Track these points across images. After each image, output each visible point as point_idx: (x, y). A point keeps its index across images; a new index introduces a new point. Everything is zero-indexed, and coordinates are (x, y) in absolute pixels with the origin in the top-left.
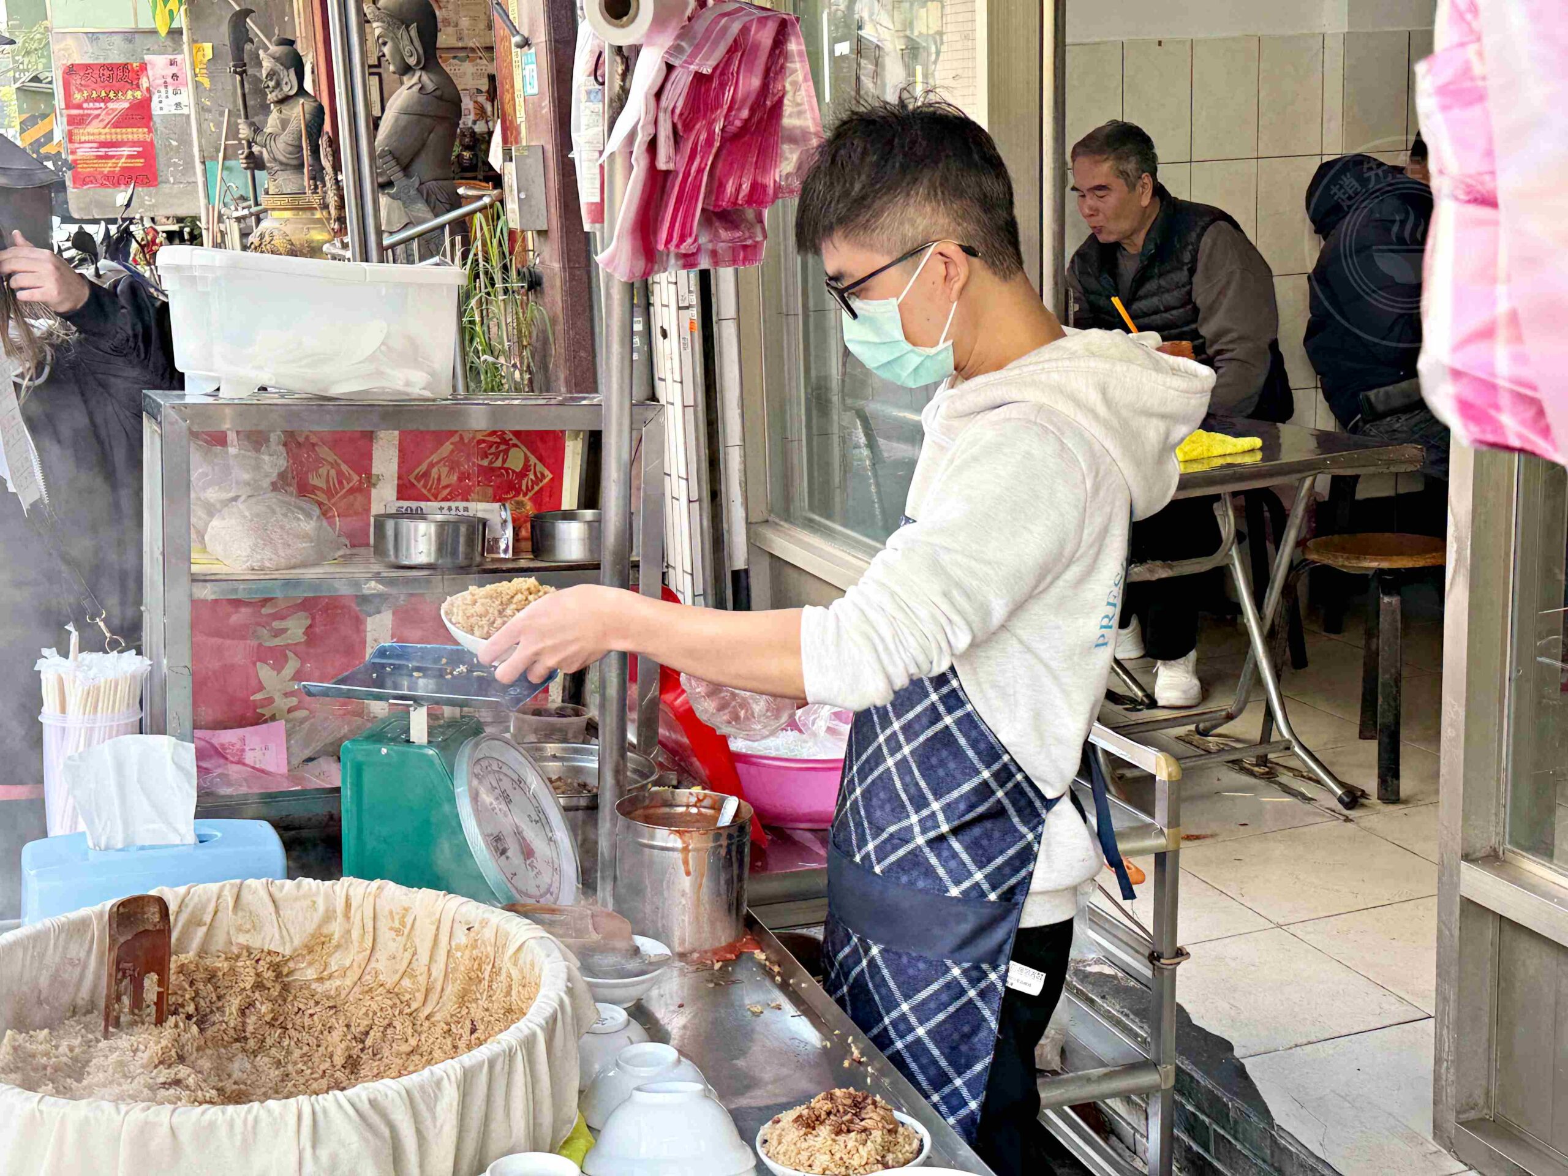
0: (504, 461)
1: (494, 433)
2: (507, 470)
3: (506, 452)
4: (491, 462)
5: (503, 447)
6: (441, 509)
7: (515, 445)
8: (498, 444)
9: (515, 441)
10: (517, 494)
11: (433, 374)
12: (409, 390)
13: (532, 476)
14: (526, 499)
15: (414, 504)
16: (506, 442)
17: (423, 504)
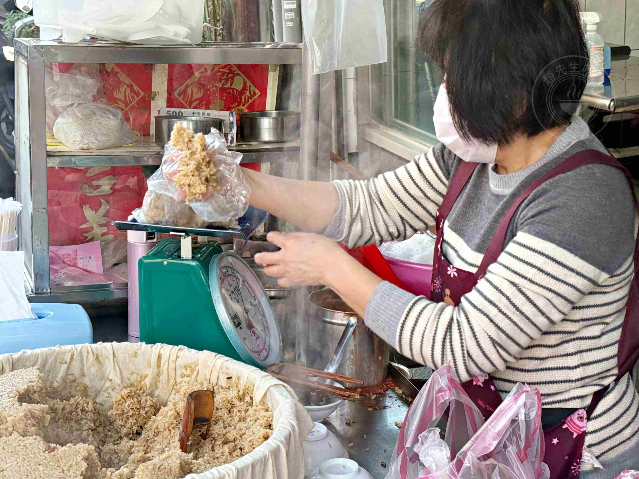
0: (231, 84)
1: (225, 66)
2: (233, 89)
3: (232, 78)
4: (223, 85)
5: (230, 75)
6: (194, 113)
7: (238, 74)
8: (228, 73)
9: (238, 71)
10: (239, 105)
11: (191, 28)
12: (175, 38)
13: (248, 94)
14: (244, 108)
15: (177, 110)
16: (231, 72)
17: (183, 110)
